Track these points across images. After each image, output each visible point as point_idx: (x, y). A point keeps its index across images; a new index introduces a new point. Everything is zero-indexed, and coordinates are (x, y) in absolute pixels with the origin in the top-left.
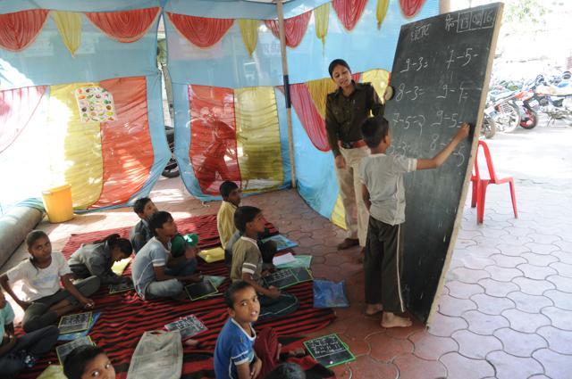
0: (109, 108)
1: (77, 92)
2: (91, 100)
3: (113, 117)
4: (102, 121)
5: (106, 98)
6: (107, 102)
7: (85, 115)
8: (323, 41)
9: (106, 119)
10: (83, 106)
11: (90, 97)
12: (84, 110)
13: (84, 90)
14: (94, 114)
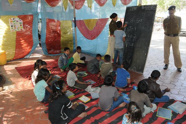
0: (21, 25)
1: (10, 20)
2: (15, 22)
3: (22, 29)
4: (18, 31)
5: (20, 22)
6: (20, 23)
7: (12, 28)
8: (91, 8)
9: (20, 30)
10: (12, 25)
11: (14, 21)
12: (12, 26)
13: (12, 18)
14: (15, 28)
